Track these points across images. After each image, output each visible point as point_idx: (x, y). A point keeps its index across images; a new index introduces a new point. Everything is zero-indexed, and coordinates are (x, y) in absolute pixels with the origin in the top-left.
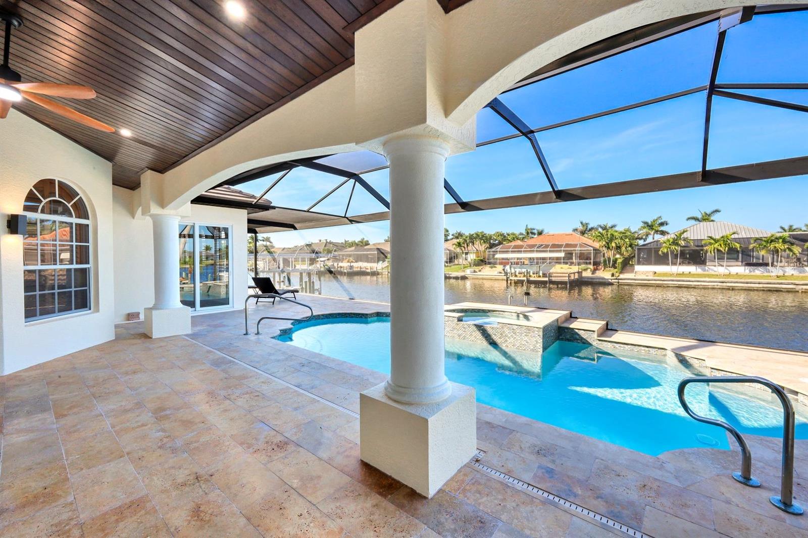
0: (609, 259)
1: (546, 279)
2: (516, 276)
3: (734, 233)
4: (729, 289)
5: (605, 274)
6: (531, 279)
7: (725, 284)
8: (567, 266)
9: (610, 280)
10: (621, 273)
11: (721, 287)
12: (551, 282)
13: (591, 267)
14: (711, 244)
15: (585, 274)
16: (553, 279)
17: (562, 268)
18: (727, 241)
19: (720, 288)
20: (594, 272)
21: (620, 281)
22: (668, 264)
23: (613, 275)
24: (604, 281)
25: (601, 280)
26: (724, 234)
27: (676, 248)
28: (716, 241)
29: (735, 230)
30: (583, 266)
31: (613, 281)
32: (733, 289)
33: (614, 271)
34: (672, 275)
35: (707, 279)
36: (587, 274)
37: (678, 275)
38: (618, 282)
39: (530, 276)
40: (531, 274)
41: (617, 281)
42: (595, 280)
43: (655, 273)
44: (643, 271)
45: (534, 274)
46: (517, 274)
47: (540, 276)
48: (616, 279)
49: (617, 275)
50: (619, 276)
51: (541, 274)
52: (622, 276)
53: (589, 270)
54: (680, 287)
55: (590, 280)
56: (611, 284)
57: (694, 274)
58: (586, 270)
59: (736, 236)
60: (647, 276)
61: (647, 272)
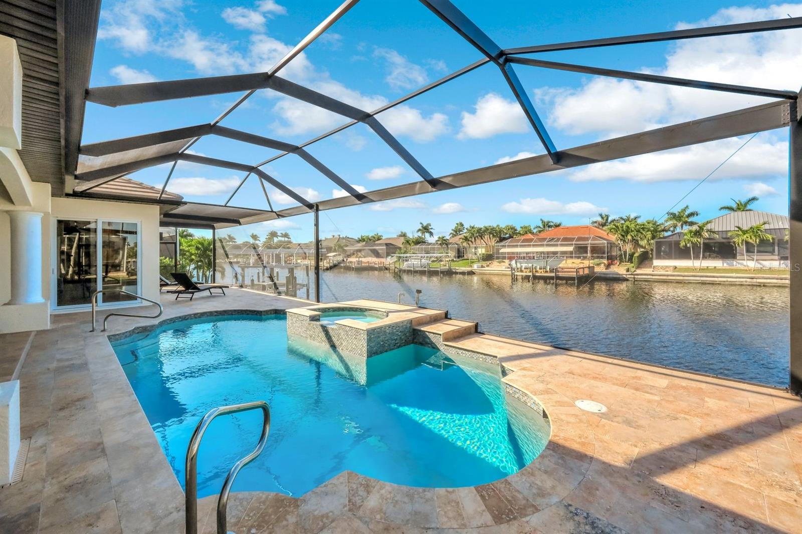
0: (625, 252)
1: (553, 275)
2: (522, 271)
3: (764, 224)
4: (760, 286)
5: (619, 269)
6: (537, 274)
7: (755, 280)
8: (579, 261)
9: (625, 276)
10: (638, 267)
11: (750, 283)
12: (558, 278)
13: (606, 261)
14: (738, 235)
15: (597, 269)
16: (561, 274)
17: (573, 263)
18: (757, 232)
19: (749, 285)
20: (608, 266)
21: (636, 277)
22: (690, 258)
23: (628, 270)
24: (618, 276)
25: (615, 276)
26: (754, 225)
27: (699, 240)
28: (745, 232)
29: (766, 220)
30: (597, 261)
31: (628, 276)
32: (764, 286)
33: (629, 265)
34: (694, 269)
35: (734, 275)
36: (600, 269)
37: (702, 270)
38: (634, 278)
39: (536, 271)
40: (538, 269)
41: (633, 276)
42: (608, 276)
43: (676, 268)
44: (662, 265)
45: (540, 269)
46: (523, 269)
47: (546, 272)
48: (632, 274)
49: (633, 270)
50: (635, 271)
51: (548, 270)
52: (639, 271)
53: (603, 265)
54: (703, 283)
55: (603, 276)
56: (627, 280)
57: (719, 269)
58: (598, 265)
59: (767, 227)
60: (667, 271)
61: (667, 267)
